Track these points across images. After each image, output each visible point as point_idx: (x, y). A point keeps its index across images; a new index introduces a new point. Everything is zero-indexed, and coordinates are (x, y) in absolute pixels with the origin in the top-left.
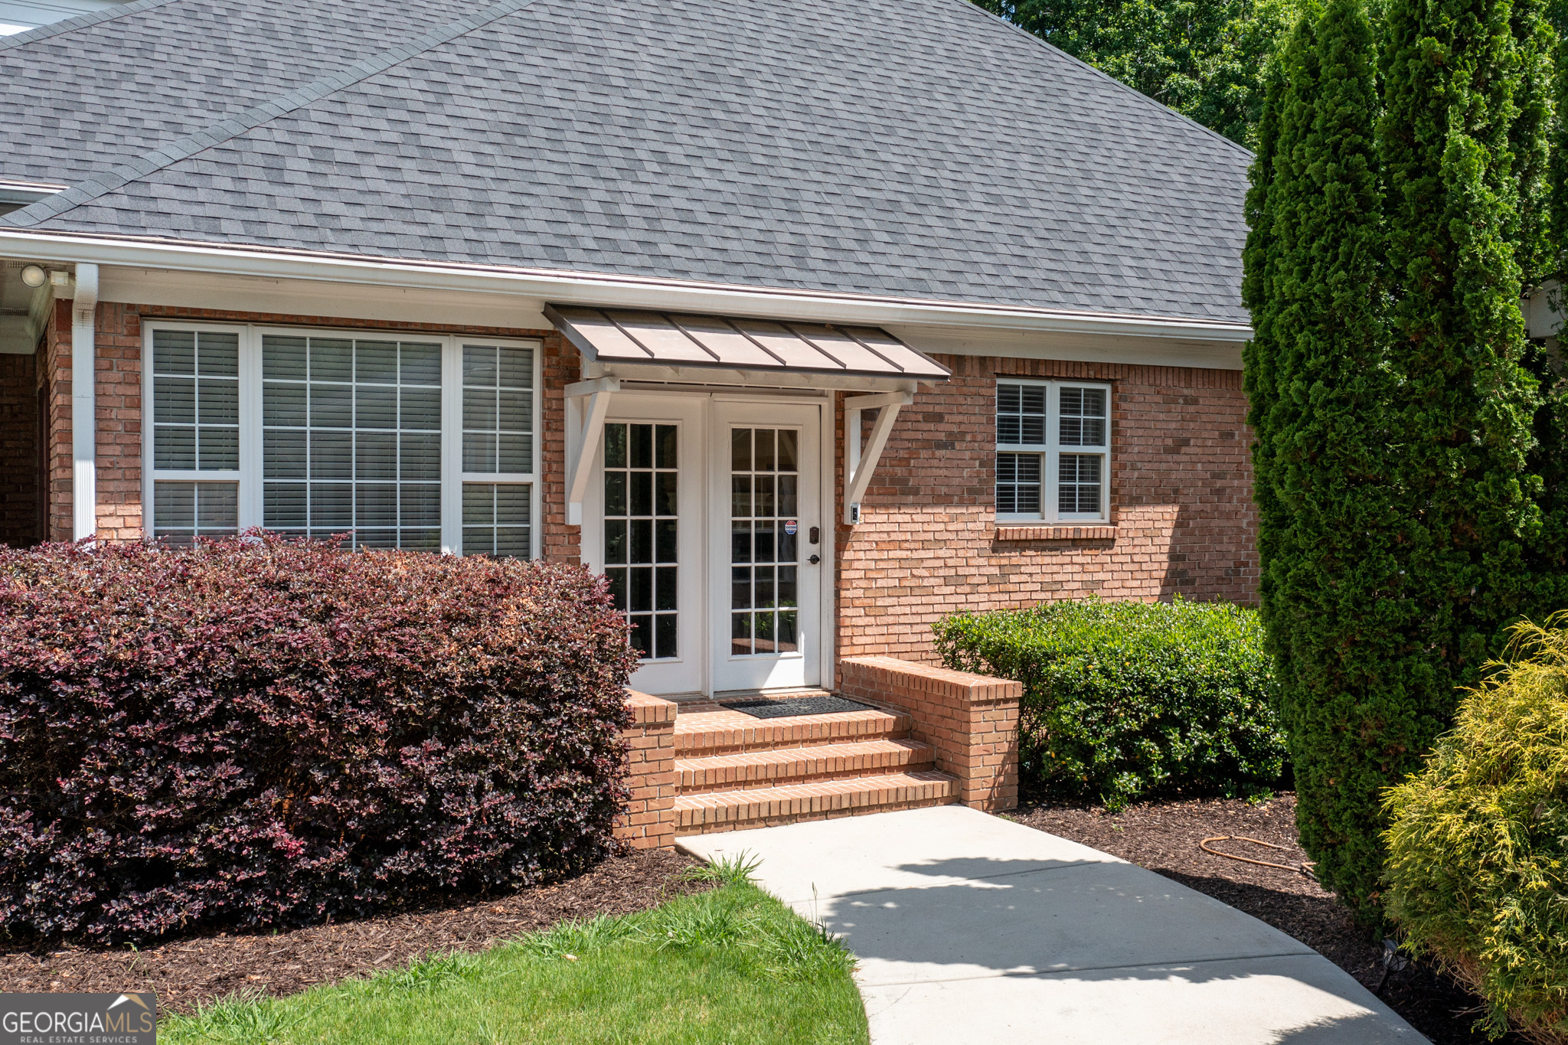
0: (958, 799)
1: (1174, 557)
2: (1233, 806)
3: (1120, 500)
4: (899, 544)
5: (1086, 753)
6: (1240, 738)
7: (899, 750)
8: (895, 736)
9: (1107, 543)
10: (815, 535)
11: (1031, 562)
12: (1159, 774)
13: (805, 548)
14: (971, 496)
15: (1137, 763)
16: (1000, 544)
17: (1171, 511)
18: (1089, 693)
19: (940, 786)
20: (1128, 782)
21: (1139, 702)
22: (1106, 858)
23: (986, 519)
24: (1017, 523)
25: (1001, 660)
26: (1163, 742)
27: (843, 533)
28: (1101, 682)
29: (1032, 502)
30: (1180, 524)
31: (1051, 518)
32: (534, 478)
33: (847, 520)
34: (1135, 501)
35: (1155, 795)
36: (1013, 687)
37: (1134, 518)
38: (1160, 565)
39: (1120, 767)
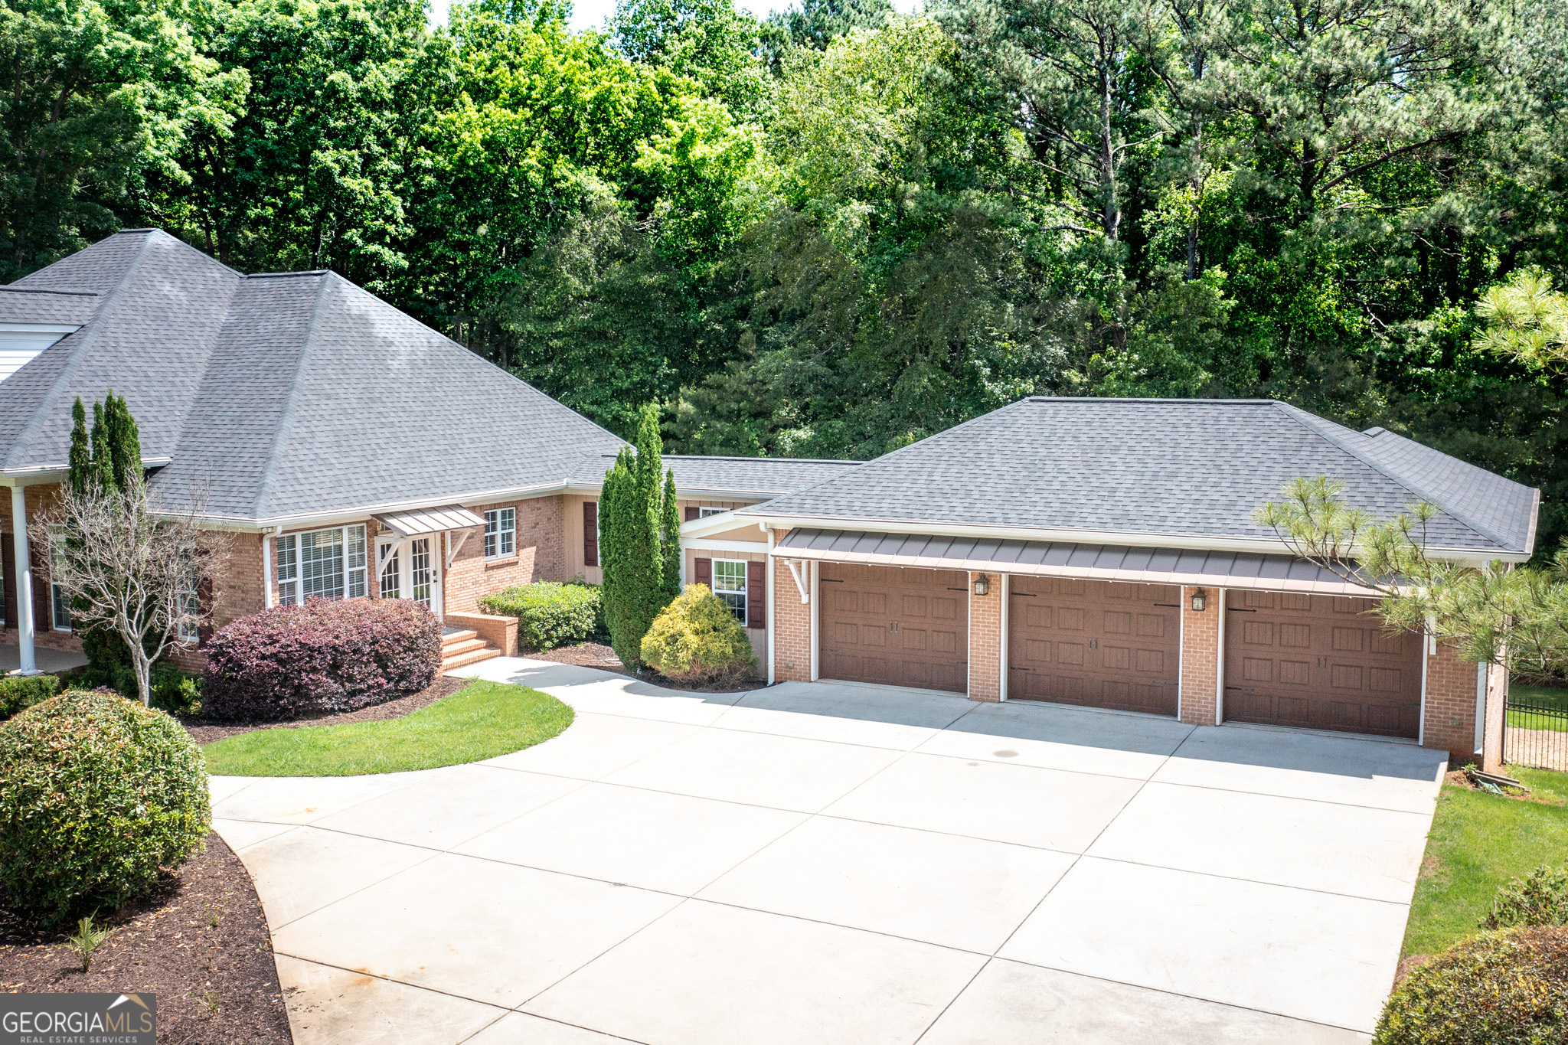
0: (503, 654)
1: (536, 565)
2: (574, 648)
3: (519, 547)
4: (460, 573)
5: (536, 637)
6: (575, 627)
7: (483, 642)
8: (479, 637)
9: (516, 563)
10: (435, 573)
11: (495, 573)
12: (556, 641)
13: (432, 578)
14: (478, 554)
15: (549, 638)
16: (488, 568)
17: (534, 548)
18: (539, 620)
19: (498, 652)
20: (548, 644)
21: (551, 620)
22: (559, 664)
23: (483, 560)
24: (491, 560)
25: (506, 611)
26: (556, 631)
27: (445, 572)
28: (541, 615)
29: (493, 552)
30: (536, 553)
31: (500, 557)
32: (365, 567)
33: (447, 567)
34: (524, 547)
35: (556, 647)
36: (516, 619)
37: (524, 552)
38: (531, 568)
39: (545, 640)
